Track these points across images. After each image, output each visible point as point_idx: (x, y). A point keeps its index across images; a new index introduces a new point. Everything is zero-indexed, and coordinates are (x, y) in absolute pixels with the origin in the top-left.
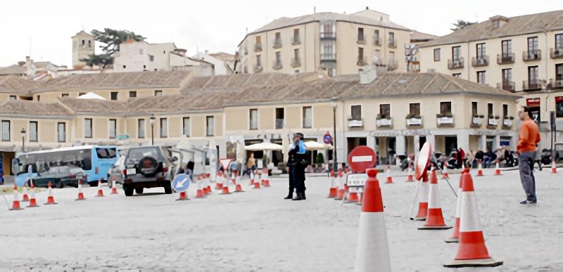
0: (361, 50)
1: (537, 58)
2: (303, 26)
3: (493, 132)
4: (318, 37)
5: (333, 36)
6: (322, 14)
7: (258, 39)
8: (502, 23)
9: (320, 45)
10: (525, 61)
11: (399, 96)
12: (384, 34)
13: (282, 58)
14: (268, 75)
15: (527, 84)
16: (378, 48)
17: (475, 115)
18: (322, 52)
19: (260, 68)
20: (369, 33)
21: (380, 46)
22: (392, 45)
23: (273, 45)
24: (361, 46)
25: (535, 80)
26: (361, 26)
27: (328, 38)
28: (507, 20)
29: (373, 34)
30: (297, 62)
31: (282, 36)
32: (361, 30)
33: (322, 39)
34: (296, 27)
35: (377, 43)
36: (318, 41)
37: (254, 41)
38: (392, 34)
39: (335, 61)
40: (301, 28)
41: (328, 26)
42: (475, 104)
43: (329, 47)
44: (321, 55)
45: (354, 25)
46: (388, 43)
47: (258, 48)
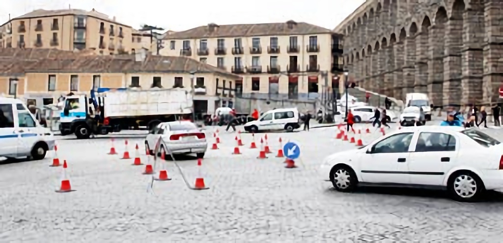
0: (102, 38)
1: (241, 52)
2: (62, 17)
3: (225, 99)
4: (73, 26)
5: (84, 26)
6: (74, 10)
7: (22, 23)
8: (216, 28)
9: (74, 32)
10: (233, 53)
11: (168, 72)
12: (116, 28)
13: (42, 39)
14: (47, 50)
15: (234, 68)
16: (111, 37)
17: (217, 87)
18: (76, 36)
19: (22, 44)
20: (107, 26)
21: (113, 36)
22: (121, 36)
23: (35, 28)
24: (102, 35)
25: (239, 66)
26: (103, 21)
27: (80, 28)
28: (218, 27)
29: (110, 27)
30: (55, 42)
31: (43, 23)
32: (102, 24)
33: (75, 28)
34: (56, 18)
35: (112, 33)
36: (73, 29)
37: (19, 24)
38: (121, 29)
39: (84, 44)
40: (60, 19)
41: (80, 20)
42: (217, 80)
43: (82, 34)
44: (74, 39)
45: (99, 20)
46: (118, 34)
47: (22, 29)
